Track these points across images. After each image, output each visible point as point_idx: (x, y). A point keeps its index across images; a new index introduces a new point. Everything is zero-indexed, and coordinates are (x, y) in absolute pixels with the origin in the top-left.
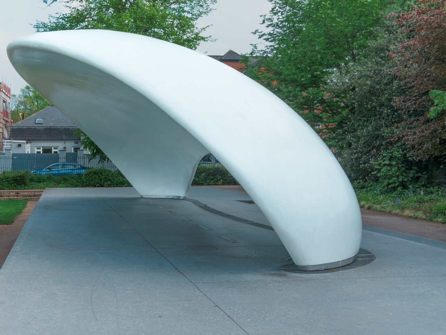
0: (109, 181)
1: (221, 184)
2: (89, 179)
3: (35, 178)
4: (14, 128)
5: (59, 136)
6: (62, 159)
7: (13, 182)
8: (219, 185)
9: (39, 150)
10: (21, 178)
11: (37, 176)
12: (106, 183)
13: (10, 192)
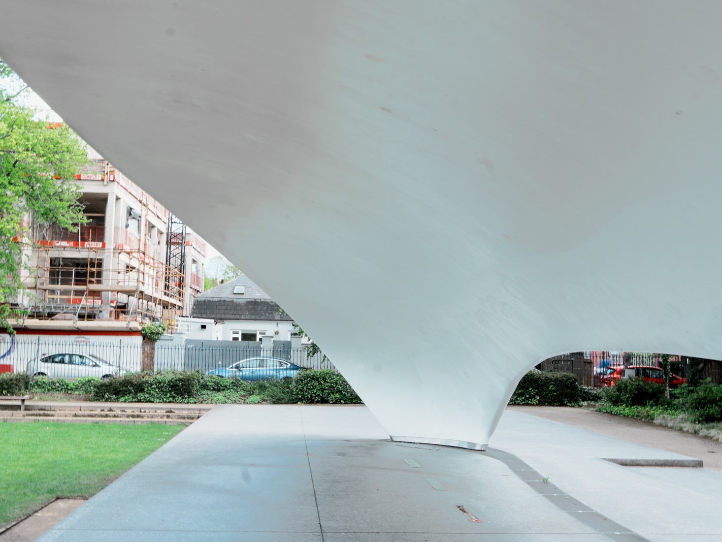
0: (337, 392)
1: (537, 405)
2: (303, 388)
3: (210, 384)
4: (199, 299)
5: (269, 314)
6: (265, 352)
7: (170, 389)
8: (533, 405)
9: (236, 336)
10: (183, 383)
11: (214, 380)
12: (332, 395)
13: (156, 408)
